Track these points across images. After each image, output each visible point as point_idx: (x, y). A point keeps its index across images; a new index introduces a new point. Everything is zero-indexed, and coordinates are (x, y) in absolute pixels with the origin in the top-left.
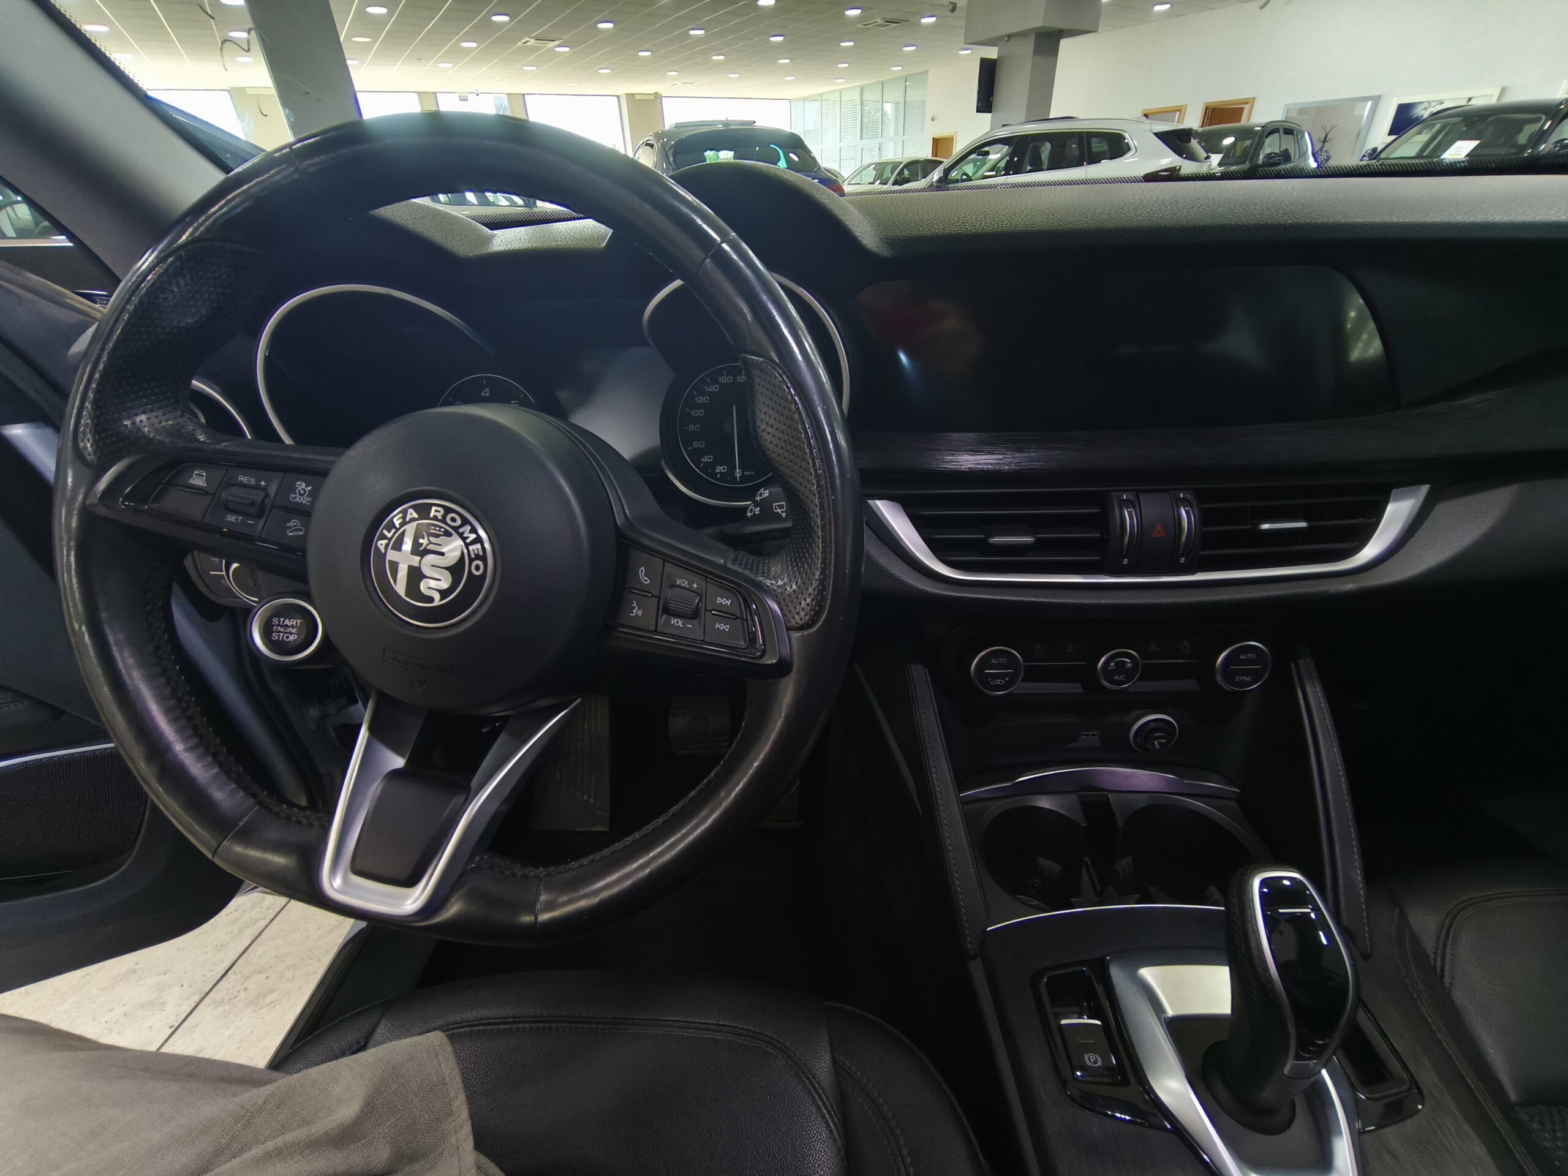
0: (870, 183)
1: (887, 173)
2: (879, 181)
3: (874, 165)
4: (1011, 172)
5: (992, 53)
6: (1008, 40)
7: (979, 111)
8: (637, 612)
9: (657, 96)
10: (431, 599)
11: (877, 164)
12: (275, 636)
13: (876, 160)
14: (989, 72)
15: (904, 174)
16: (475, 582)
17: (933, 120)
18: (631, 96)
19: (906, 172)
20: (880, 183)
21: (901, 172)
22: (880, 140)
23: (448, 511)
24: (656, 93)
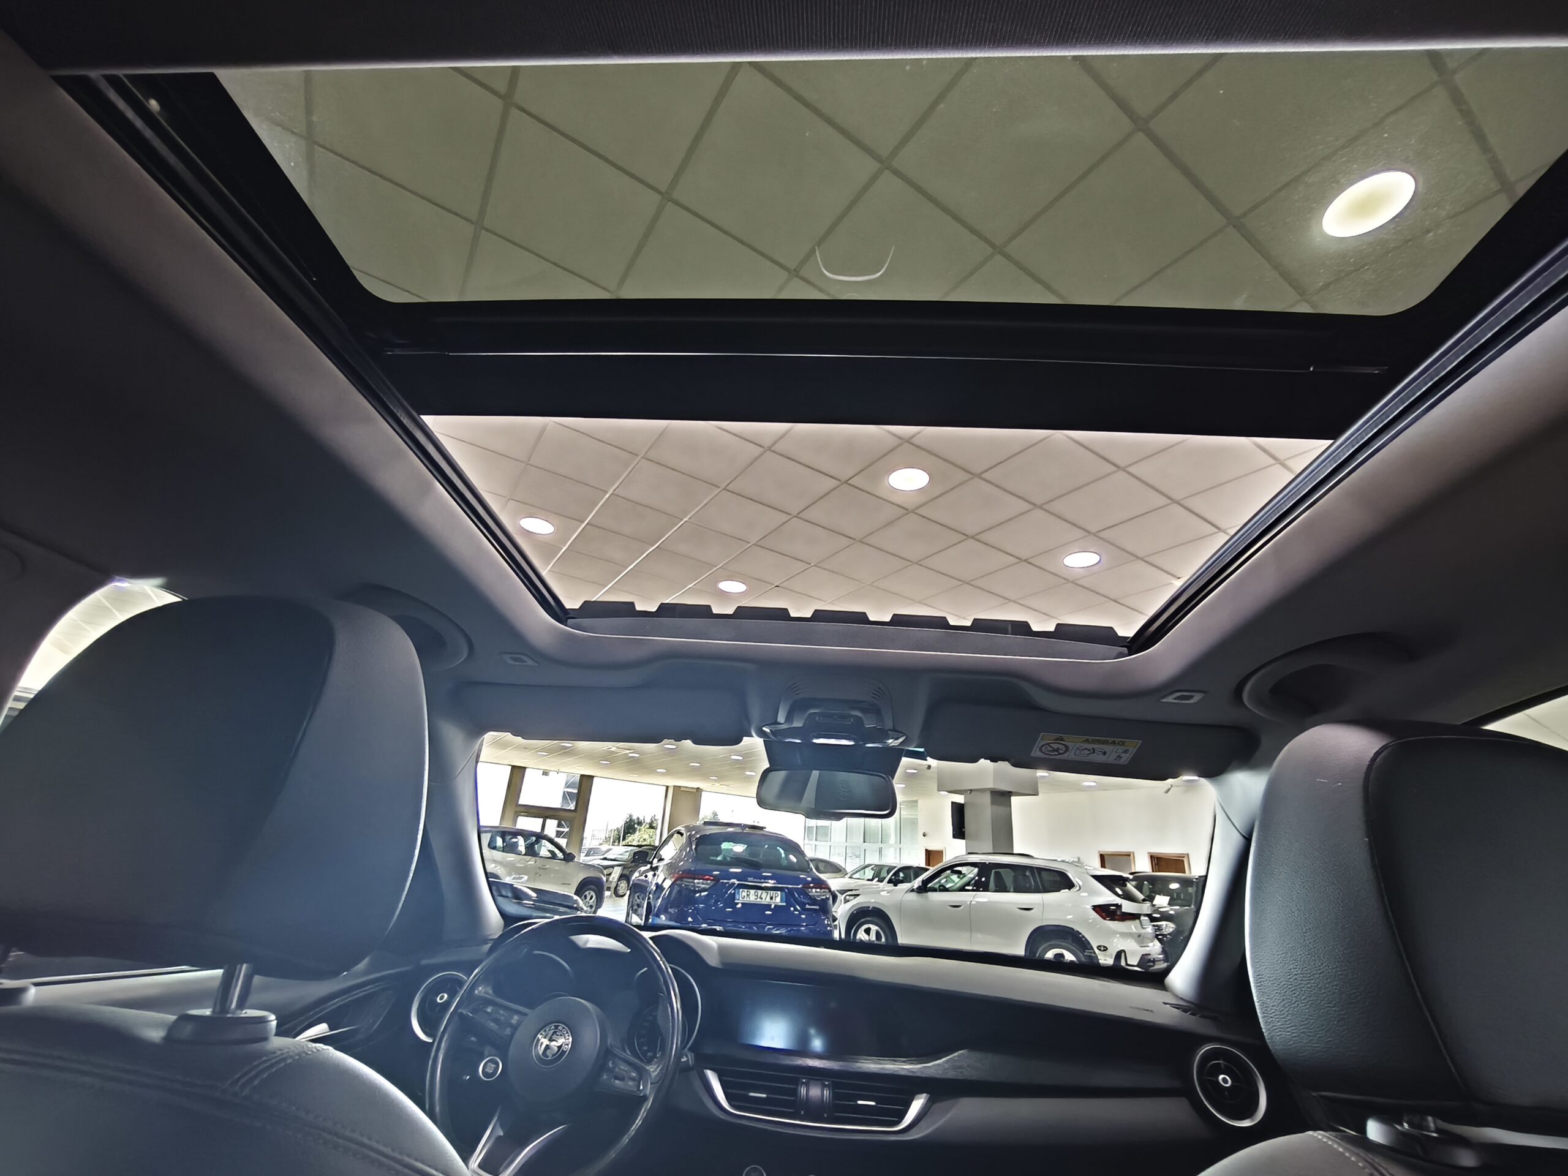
0: (868, 880)
1: (884, 874)
2: (877, 879)
3: (873, 866)
4: (981, 889)
5: (960, 799)
6: (970, 793)
7: (954, 837)
8: (605, 1077)
9: (699, 790)
10: (548, 1057)
11: (876, 866)
12: (487, 1070)
13: (877, 862)
14: (958, 811)
15: (899, 877)
16: (564, 1052)
17: (924, 835)
18: (677, 788)
19: (901, 875)
20: (878, 881)
21: (896, 874)
22: (881, 845)
23: (564, 1028)
24: (698, 788)
